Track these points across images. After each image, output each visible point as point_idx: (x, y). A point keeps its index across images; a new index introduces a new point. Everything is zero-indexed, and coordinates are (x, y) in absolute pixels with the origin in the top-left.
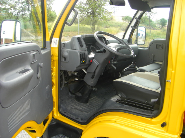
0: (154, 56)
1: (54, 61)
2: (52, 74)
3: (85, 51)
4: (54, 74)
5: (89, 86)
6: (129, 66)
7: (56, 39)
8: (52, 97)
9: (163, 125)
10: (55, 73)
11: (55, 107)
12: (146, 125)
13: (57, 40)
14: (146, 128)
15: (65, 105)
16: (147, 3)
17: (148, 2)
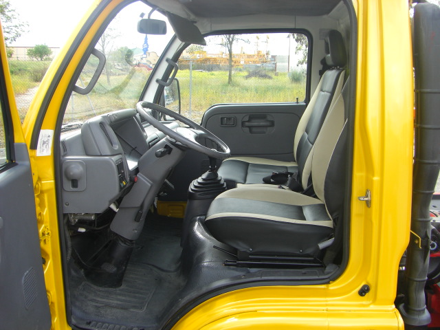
1: (42, 192)
2: (41, 231)
4: (45, 227)
5: (125, 240)
7: (47, 134)
8: (44, 292)
9: (364, 291)
10: (48, 224)
11: (55, 316)
12: (327, 301)
13: (49, 136)
14: (329, 308)
15: (78, 303)
16: (195, 24)
17: (196, 22)
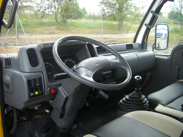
0: (179, 69)
3: (41, 74)
6: (130, 95)
